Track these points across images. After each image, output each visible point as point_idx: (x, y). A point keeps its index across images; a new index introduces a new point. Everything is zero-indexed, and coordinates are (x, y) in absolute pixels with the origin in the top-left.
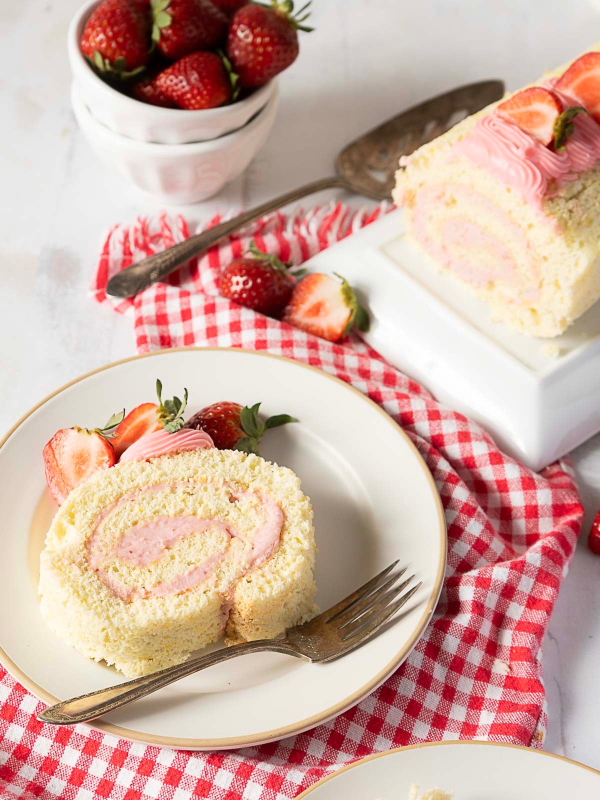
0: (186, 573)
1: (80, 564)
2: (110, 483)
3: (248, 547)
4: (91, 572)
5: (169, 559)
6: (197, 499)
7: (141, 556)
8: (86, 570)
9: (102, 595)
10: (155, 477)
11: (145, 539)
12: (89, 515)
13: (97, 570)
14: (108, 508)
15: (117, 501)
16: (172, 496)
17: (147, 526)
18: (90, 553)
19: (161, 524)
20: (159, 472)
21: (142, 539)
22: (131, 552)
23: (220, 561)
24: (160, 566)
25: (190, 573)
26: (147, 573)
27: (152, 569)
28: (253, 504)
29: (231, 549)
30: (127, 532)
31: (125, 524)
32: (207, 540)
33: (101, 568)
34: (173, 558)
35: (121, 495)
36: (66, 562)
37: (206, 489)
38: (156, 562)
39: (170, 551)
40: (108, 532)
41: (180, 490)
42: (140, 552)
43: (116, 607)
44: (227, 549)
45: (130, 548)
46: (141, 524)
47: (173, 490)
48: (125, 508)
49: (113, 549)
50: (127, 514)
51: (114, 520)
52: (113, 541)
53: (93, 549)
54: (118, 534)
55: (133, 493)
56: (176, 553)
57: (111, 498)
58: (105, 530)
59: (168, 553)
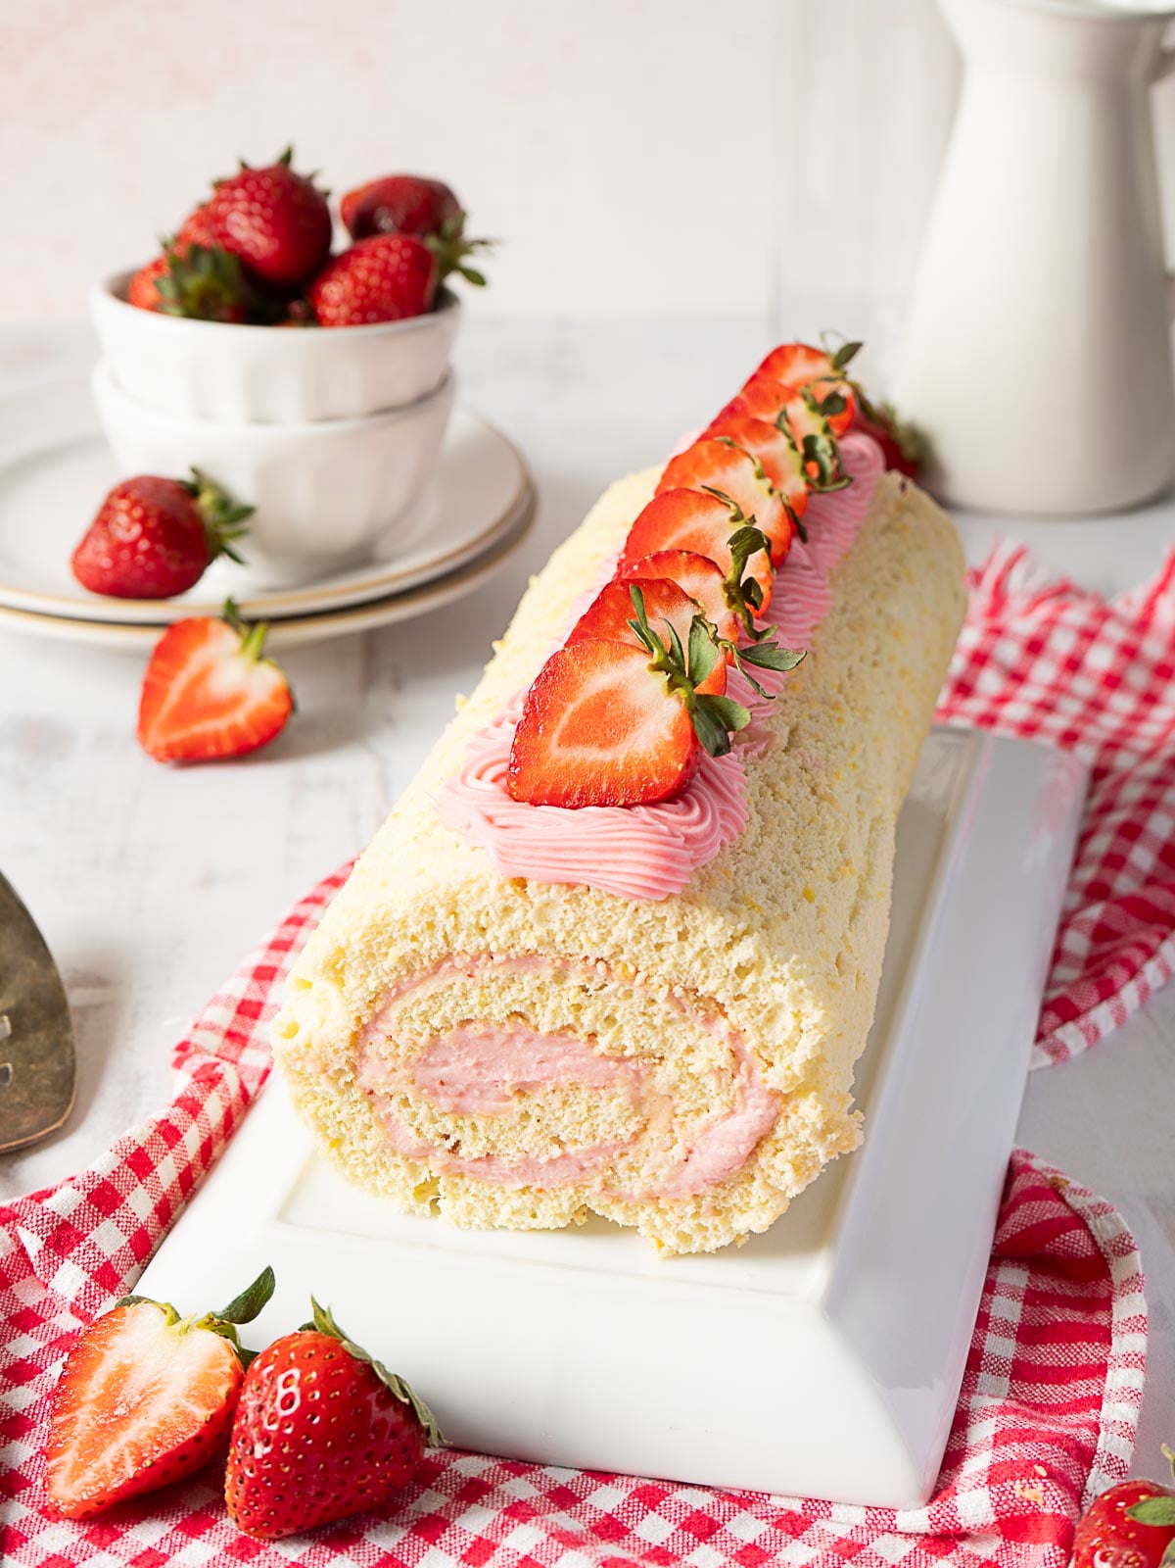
0: (543, 1160)
1: (340, 1072)
2: (431, 926)
3: (678, 1152)
4: (356, 1094)
5: (517, 1118)
6: (602, 1012)
7: (461, 1094)
8: (349, 1084)
9: (369, 1144)
10: (529, 940)
11: (478, 1065)
12: (372, 984)
13: (371, 1092)
14: (417, 975)
15: (438, 966)
16: (555, 989)
17: (488, 1036)
18: (362, 1056)
19: (519, 1042)
20: (539, 931)
21: (470, 1062)
22: (442, 1083)
23: (616, 1155)
24: (496, 1127)
25: (552, 1162)
26: (468, 1131)
27: (480, 1125)
28: (716, 1064)
29: (645, 1143)
30: (445, 1037)
31: (445, 1019)
32: (602, 1104)
33: (380, 1092)
34: (526, 1116)
35: (449, 957)
36: (310, 1068)
37: (629, 994)
38: (493, 1117)
39: (525, 1101)
40: (406, 1026)
41: (575, 980)
42: (461, 1087)
43: (392, 1171)
44: (636, 1136)
45: (442, 1072)
46: (475, 1030)
47: (560, 977)
48: (451, 987)
49: (407, 1064)
50: (451, 1003)
51: (423, 1007)
52: (411, 1049)
53: (369, 1050)
54: (423, 1040)
55: (475, 959)
56: (535, 1113)
57: (426, 961)
58: (400, 1021)
59: (516, 1106)
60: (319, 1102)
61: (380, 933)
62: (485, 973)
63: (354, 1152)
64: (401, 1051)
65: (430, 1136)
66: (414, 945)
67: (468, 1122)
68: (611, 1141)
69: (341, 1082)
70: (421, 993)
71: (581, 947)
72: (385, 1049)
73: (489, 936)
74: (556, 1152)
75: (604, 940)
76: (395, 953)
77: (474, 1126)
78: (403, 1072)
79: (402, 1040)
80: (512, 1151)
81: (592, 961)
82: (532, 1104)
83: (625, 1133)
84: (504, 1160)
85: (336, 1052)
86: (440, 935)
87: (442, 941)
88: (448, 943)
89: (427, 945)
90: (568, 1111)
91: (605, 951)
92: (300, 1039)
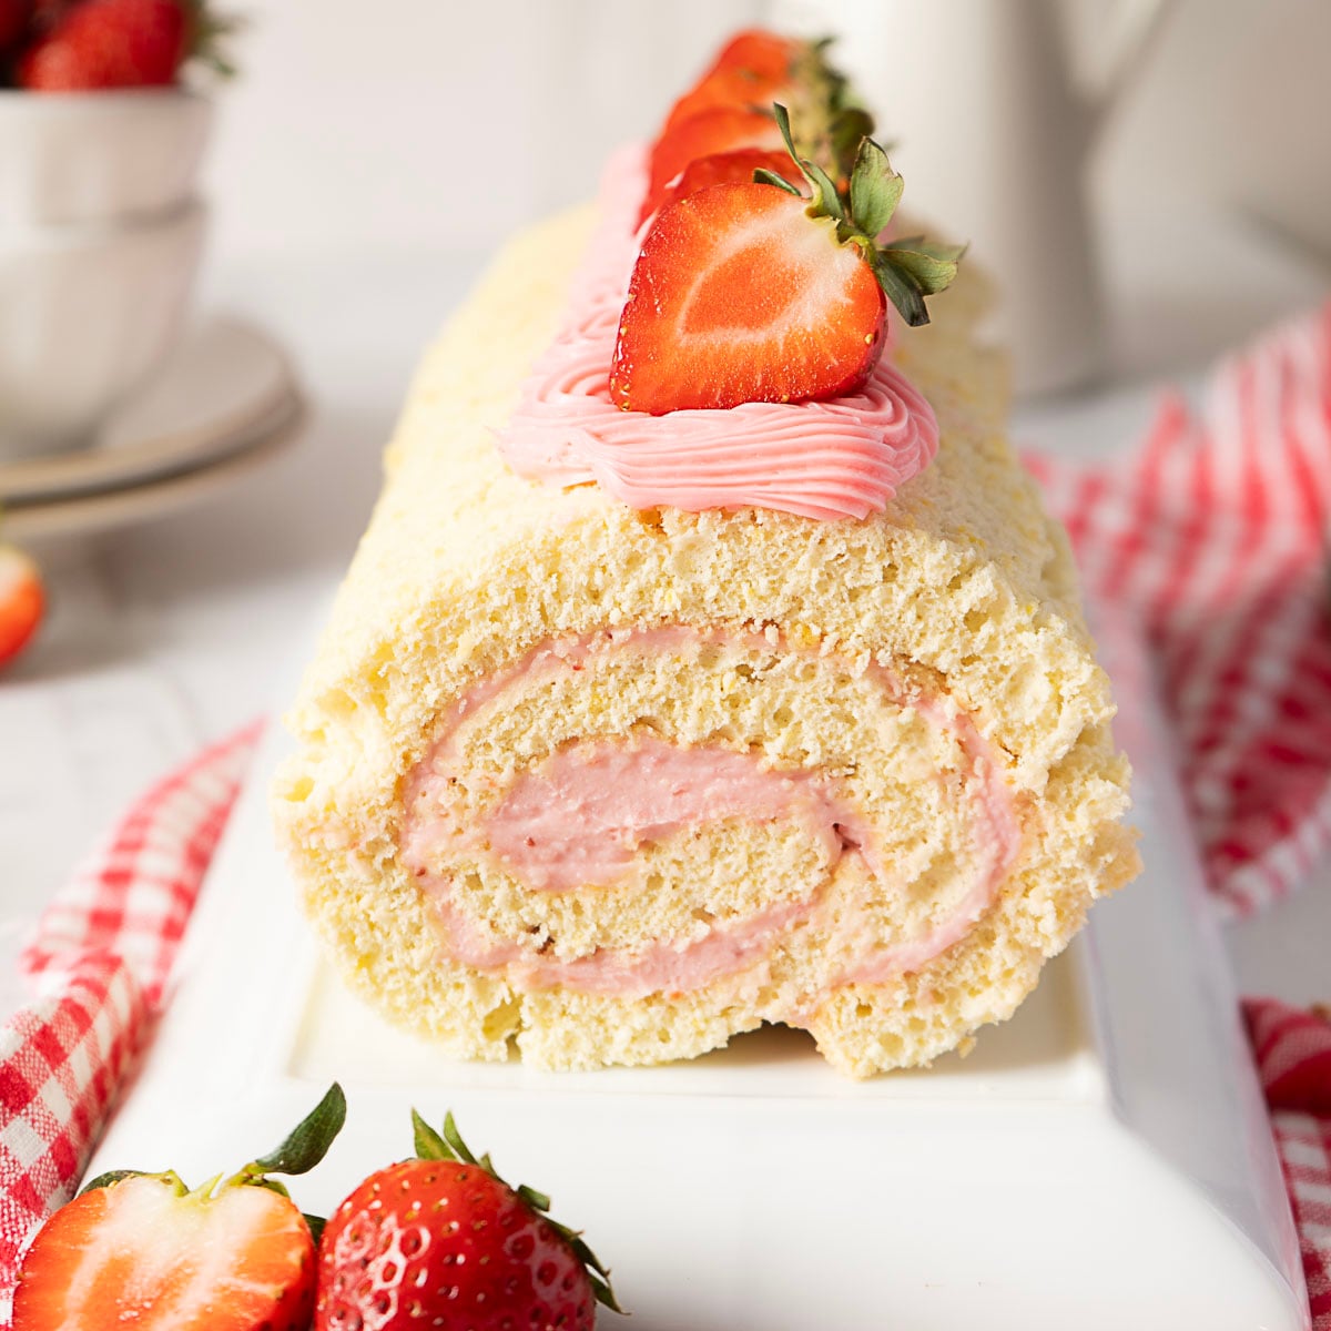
0: (681, 946)
2: (521, 595)
4: (400, 878)
5: (643, 884)
6: (771, 704)
7: (559, 858)
8: (389, 863)
9: (417, 955)
10: (667, 601)
11: (585, 808)
12: (432, 695)
13: (422, 872)
14: (499, 675)
15: (529, 656)
16: (702, 675)
17: (601, 762)
18: (410, 815)
19: (647, 765)
20: (681, 587)
21: (573, 805)
22: (531, 843)
23: (789, 925)
24: (611, 903)
25: (694, 949)
26: (568, 915)
27: (588, 902)
28: (938, 765)
29: (833, 901)
30: (537, 769)
31: (538, 742)
33: (436, 869)
34: (655, 880)
35: (545, 642)
36: (333, 842)
37: (810, 671)
38: (605, 888)
39: (654, 858)
40: (479, 759)
41: (731, 658)
42: (559, 846)
43: (452, 995)
44: (819, 893)
45: (531, 826)
46: (581, 754)
47: (709, 657)
48: (548, 690)
49: (479, 820)
50: (549, 713)
51: (507, 724)
52: (486, 794)
53: (421, 804)
54: (505, 777)
55: (585, 641)
56: (669, 872)
57: (512, 650)
58: (471, 749)
59: (642, 866)
60: (341, 899)
61: (445, 614)
62: (598, 662)
63: (392, 972)
64: (471, 798)
65: (511, 930)
66: (496, 627)
67: (568, 901)
68: (783, 903)
69: (379, 859)
70: (502, 703)
71: (742, 605)
72: (448, 798)
73: (606, 601)
74: (701, 930)
75: (775, 591)
76: (467, 641)
77: (577, 908)
78: (472, 832)
79: (472, 782)
80: (634, 939)
81: (758, 622)
82: (662, 862)
83: (803, 888)
84: (623, 955)
85: (372, 813)
86: (535, 606)
87: (537, 616)
88: (544, 617)
89: (515, 625)
90: (718, 866)
91: (777, 608)
92: (317, 798)
